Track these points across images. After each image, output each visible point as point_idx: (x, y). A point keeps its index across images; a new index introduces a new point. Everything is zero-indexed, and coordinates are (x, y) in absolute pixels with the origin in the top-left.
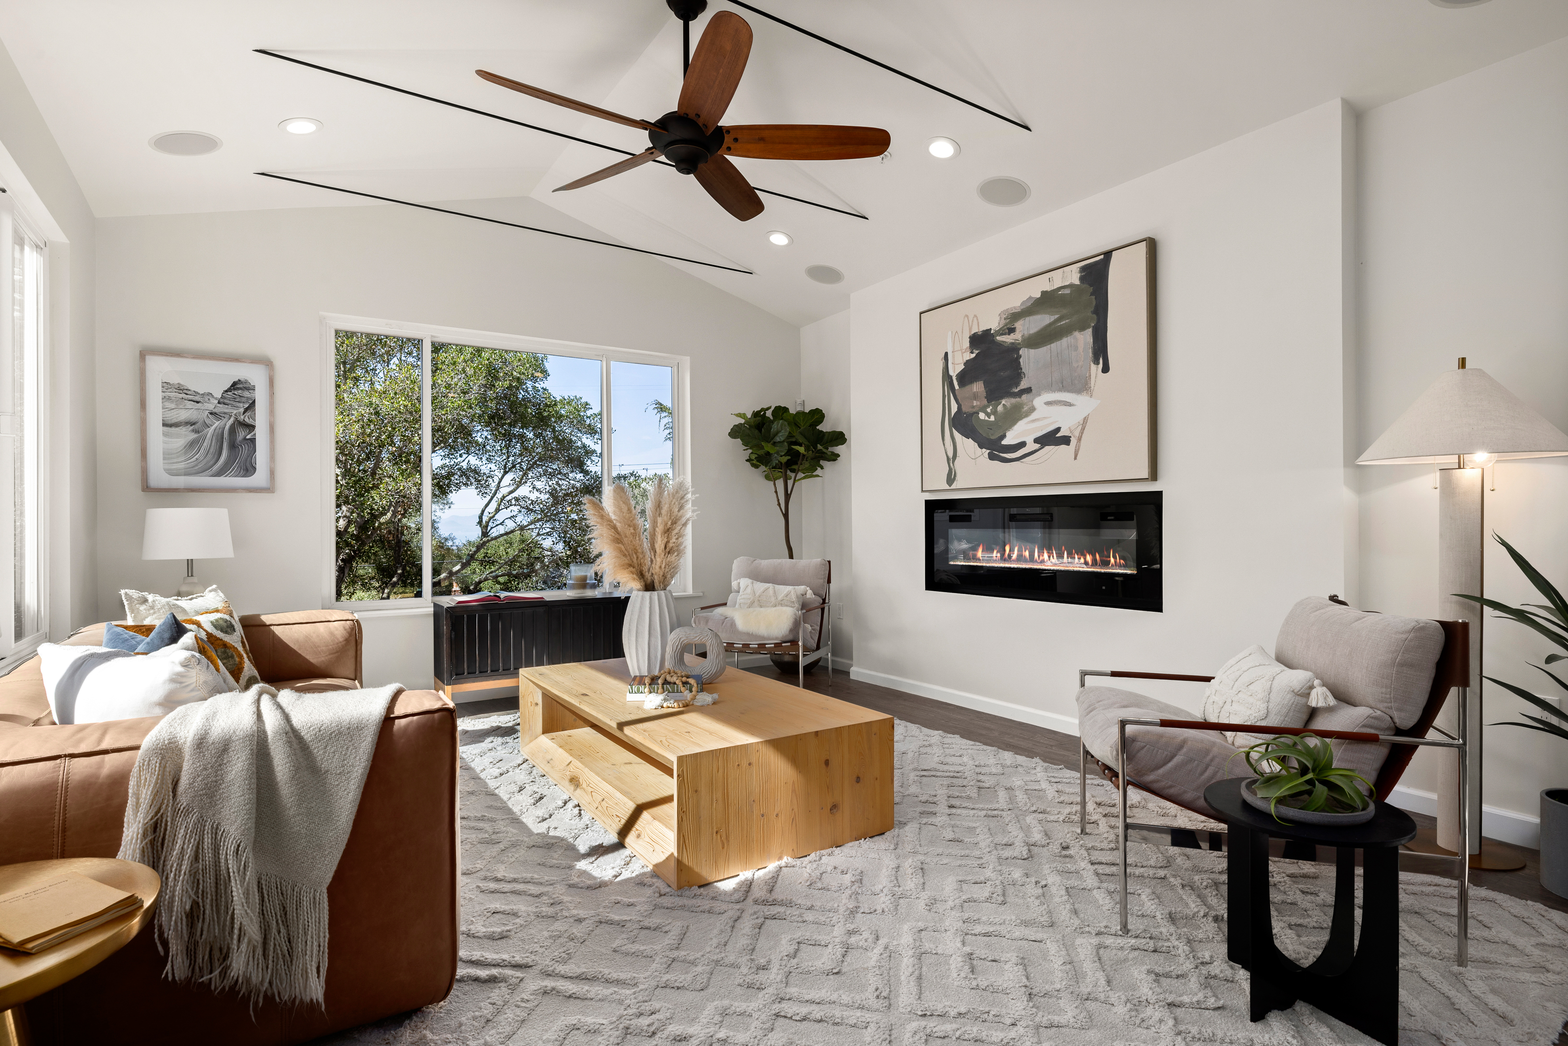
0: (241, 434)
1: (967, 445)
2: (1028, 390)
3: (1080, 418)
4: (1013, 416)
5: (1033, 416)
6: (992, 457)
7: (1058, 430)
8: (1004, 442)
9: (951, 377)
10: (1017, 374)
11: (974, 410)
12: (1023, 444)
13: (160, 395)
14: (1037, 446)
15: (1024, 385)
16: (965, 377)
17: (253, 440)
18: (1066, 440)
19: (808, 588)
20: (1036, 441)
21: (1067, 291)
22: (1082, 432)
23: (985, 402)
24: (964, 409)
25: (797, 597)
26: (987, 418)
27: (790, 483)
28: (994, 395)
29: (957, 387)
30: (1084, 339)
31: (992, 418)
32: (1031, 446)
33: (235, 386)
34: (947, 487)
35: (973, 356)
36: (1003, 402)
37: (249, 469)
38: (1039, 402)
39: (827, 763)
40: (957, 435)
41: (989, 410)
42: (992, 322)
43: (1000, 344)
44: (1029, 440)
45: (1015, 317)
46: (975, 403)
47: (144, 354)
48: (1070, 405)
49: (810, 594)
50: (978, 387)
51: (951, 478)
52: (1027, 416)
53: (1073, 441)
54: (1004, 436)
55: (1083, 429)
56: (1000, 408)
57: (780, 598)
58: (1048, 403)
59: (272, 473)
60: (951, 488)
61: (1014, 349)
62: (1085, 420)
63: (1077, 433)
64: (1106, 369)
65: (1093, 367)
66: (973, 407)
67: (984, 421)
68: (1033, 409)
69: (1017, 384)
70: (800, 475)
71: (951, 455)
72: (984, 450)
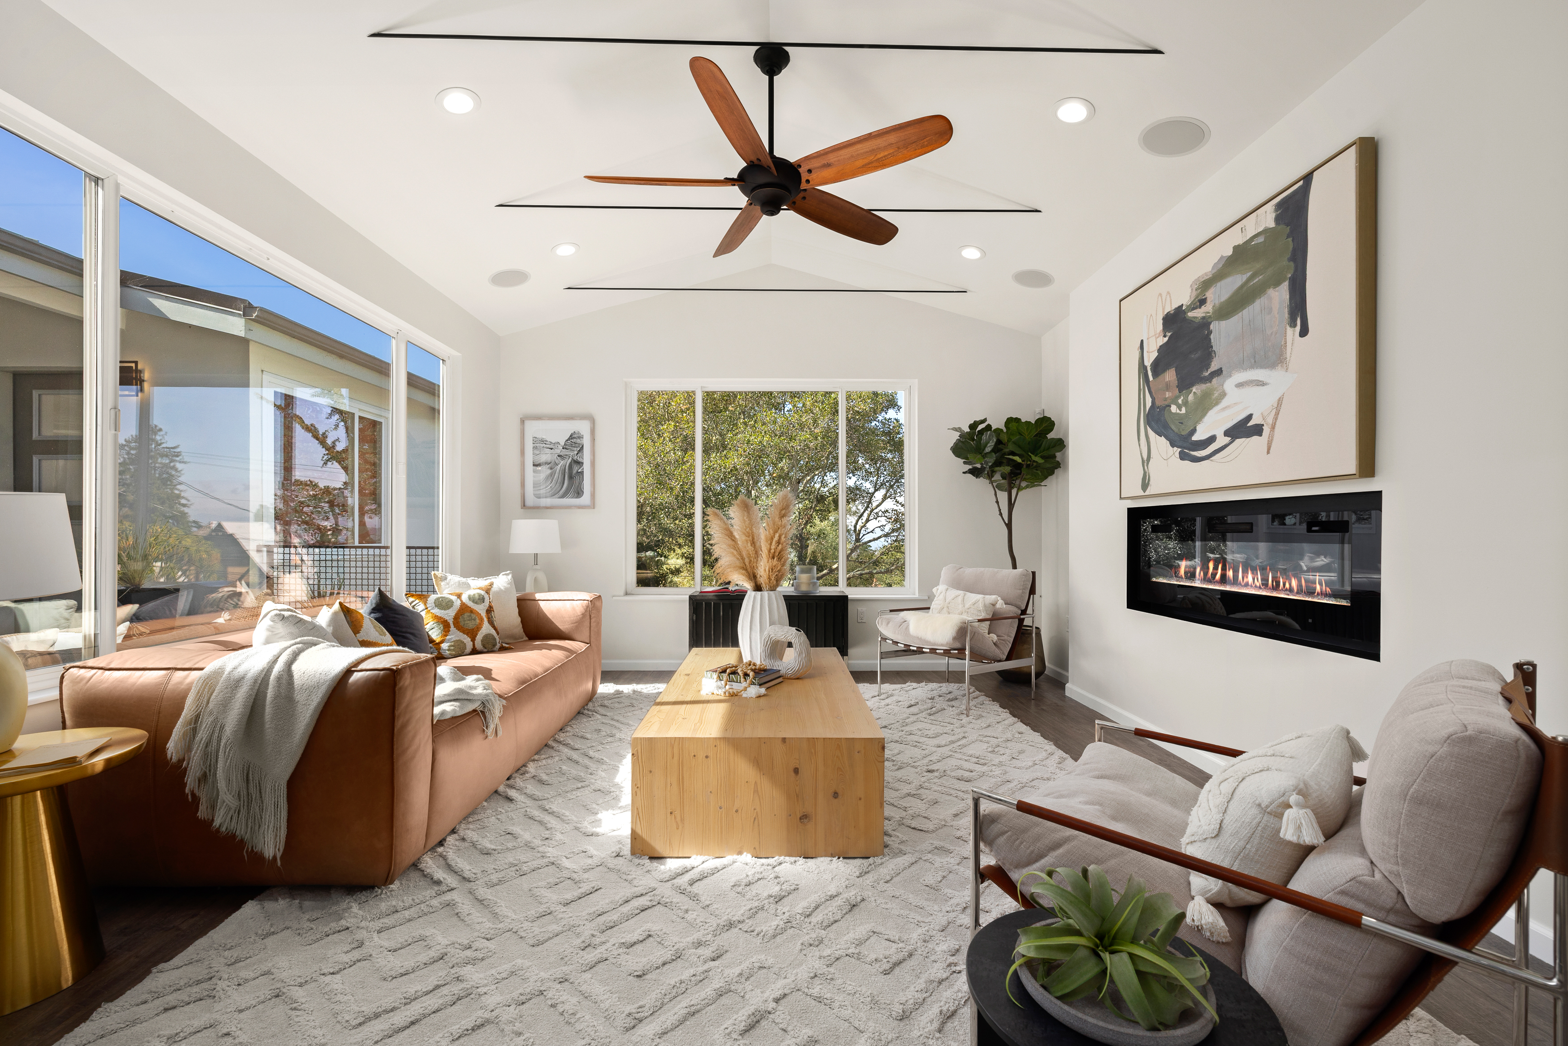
0: (576, 469)
1: (1160, 444)
2: (1219, 372)
3: (1273, 401)
4: (1204, 405)
5: (1224, 403)
6: (1183, 457)
7: (1250, 417)
8: (1195, 438)
9: (1145, 368)
10: (1208, 353)
11: (1166, 403)
12: (1212, 439)
13: (531, 446)
14: (1228, 439)
15: (1214, 366)
16: (1159, 366)
17: (582, 473)
18: (1258, 430)
19: (999, 598)
20: (1227, 433)
21: (1261, 239)
22: (1276, 419)
23: (1177, 391)
24: (1158, 403)
25: (985, 606)
26: (1178, 411)
27: (1014, 492)
28: (1184, 385)
29: (1151, 378)
30: (1280, 295)
31: (1184, 411)
32: (1222, 440)
33: (571, 437)
34: (1142, 493)
35: (1166, 339)
36: (1194, 389)
37: (579, 493)
38: (1229, 384)
39: (796, 771)
40: (1151, 433)
41: (1180, 401)
42: (1183, 297)
43: (1191, 321)
44: (1219, 433)
45: (1206, 284)
46: (1168, 394)
47: (523, 422)
48: (1262, 384)
49: (1000, 604)
50: (1170, 376)
51: (1145, 485)
52: (1217, 404)
53: (1266, 430)
54: (1194, 431)
55: (1277, 414)
56: (1191, 397)
57: (967, 606)
58: (1240, 385)
59: (593, 495)
60: (1146, 494)
61: (1205, 324)
62: (1280, 401)
63: (1270, 420)
64: (1304, 332)
65: (1289, 330)
66: (1166, 399)
67: (1176, 414)
68: (1223, 395)
69: (1208, 366)
70: (1024, 484)
71: (1145, 457)
72: (1175, 448)
